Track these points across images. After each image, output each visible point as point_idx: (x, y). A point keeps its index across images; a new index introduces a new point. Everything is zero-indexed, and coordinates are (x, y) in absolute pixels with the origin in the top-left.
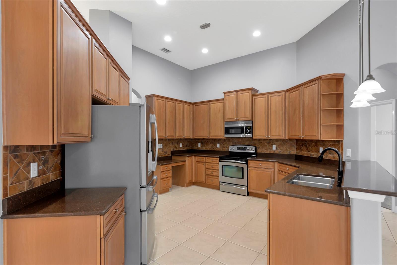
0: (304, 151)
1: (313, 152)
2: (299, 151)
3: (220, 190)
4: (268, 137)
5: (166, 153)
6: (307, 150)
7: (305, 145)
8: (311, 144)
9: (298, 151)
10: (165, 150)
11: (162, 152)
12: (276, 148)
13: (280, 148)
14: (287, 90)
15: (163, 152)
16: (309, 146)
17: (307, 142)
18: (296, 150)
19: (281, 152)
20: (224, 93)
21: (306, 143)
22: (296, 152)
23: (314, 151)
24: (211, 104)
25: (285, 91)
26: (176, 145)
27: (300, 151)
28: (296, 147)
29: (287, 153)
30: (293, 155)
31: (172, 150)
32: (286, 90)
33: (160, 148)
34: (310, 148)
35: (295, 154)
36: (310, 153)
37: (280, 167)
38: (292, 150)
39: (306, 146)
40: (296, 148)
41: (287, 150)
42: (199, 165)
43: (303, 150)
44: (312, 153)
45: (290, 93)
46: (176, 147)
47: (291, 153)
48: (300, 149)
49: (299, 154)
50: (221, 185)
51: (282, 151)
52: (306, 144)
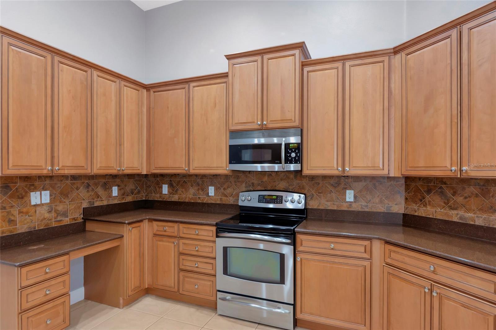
0: (433, 206)
1: (468, 210)
2: (415, 207)
3: (219, 312)
4: (344, 170)
5: (65, 214)
6: (446, 203)
7: (440, 190)
8: (464, 189)
9: (414, 205)
10: (60, 208)
11: (47, 215)
12: (355, 197)
13: (365, 197)
14: (396, 50)
15: (53, 214)
16: (453, 195)
17: (445, 183)
18: (406, 203)
19: (367, 206)
20: (229, 57)
21: (443, 186)
22: (406, 208)
23: (473, 207)
24: (194, 87)
25: (389, 51)
26: (100, 191)
27: (419, 206)
28: (404, 195)
29: (381, 208)
30: (397, 214)
31: (85, 205)
32: (394, 48)
33: (39, 203)
34: (460, 199)
35: (402, 211)
36: (461, 213)
37: (393, 255)
38: (395, 203)
39: (442, 194)
40: (406, 199)
41: (381, 202)
42: (161, 243)
43: (430, 205)
44: (465, 212)
45: (408, 54)
46: (98, 196)
47: (392, 209)
48: (421, 201)
49: (416, 214)
50: (219, 298)
51: (370, 205)
52: (441, 188)
